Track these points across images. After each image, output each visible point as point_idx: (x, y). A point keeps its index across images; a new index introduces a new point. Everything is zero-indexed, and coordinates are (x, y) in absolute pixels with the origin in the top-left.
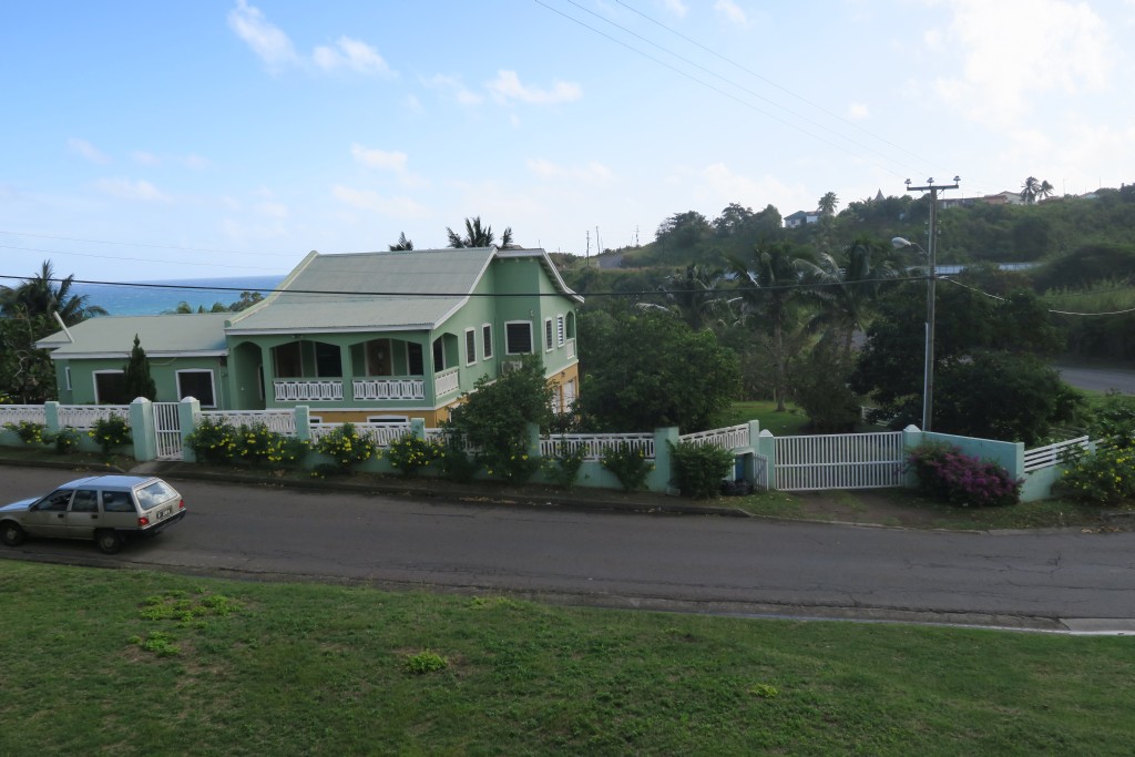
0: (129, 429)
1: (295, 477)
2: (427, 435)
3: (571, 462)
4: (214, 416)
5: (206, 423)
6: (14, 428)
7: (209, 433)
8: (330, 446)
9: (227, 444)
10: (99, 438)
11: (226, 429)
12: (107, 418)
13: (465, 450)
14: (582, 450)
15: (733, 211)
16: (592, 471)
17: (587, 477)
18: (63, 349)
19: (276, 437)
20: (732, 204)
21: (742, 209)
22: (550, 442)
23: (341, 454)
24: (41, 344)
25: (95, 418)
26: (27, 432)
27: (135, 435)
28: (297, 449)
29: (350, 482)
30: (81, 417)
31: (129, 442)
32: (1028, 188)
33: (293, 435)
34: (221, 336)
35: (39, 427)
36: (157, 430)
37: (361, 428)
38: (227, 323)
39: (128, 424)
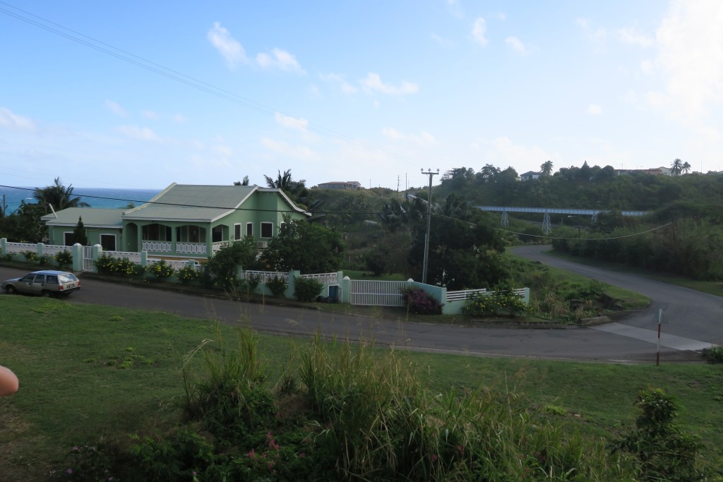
0: (71, 257)
1: (137, 281)
2: (195, 268)
3: (254, 283)
4: (107, 253)
5: (104, 256)
6: (23, 253)
7: (104, 260)
8: (153, 269)
9: (110, 265)
10: (58, 260)
11: (112, 259)
12: (63, 252)
13: (210, 275)
14: (258, 278)
15: (488, 169)
16: (262, 289)
17: (259, 290)
18: (52, 221)
19: (132, 264)
20: (487, 165)
21: (494, 168)
22: (246, 273)
23: (156, 272)
24: (43, 218)
25: (58, 251)
26: (28, 255)
27: (73, 260)
28: (140, 270)
29: (159, 285)
30: (51, 250)
31: (71, 262)
32: (676, 166)
33: (140, 264)
34: (120, 220)
35: (34, 254)
36: (84, 258)
37: (168, 263)
38: (124, 214)
39: (71, 255)
